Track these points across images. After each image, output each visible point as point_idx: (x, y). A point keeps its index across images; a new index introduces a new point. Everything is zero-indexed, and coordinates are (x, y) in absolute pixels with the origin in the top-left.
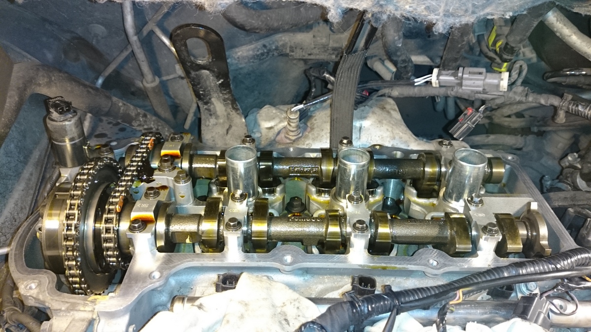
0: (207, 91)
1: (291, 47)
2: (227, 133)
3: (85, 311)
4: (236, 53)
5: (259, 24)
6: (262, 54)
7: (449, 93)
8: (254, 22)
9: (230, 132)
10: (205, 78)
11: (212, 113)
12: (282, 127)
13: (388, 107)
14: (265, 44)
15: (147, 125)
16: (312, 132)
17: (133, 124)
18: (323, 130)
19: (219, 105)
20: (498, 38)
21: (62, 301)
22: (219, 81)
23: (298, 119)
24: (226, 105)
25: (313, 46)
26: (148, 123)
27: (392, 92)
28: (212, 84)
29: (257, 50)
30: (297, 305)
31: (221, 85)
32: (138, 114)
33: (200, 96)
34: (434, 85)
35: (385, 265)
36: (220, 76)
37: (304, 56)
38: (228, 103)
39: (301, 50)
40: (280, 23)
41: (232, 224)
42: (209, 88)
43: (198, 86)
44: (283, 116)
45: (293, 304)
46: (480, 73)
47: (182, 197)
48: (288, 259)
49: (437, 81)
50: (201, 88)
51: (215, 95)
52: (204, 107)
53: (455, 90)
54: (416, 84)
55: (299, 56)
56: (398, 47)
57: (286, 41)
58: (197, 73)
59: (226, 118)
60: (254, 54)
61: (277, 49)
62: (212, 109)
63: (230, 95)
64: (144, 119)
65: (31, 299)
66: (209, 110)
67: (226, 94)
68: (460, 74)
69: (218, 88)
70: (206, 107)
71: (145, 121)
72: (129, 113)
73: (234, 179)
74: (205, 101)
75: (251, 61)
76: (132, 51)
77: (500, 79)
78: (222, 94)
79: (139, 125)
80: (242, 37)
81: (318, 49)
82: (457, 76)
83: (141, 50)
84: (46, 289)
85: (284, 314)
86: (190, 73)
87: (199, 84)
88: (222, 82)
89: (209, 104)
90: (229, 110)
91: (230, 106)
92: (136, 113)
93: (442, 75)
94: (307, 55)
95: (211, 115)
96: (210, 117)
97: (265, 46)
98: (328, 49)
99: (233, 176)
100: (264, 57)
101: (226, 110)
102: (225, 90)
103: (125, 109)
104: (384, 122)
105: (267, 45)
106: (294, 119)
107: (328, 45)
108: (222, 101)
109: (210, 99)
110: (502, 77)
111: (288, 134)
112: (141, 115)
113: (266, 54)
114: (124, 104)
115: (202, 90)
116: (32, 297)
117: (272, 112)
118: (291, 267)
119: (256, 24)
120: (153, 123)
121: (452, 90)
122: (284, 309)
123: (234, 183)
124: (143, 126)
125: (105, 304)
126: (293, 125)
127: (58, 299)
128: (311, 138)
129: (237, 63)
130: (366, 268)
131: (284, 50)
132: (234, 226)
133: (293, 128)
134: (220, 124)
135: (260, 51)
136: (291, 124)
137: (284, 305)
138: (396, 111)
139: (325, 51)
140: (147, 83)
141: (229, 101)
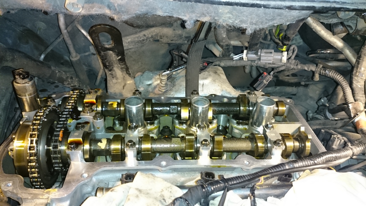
0: (111, 63)
1: (161, 36)
2: (123, 88)
3: (43, 198)
4: (127, 39)
5: (142, 23)
6: (143, 40)
7: (253, 64)
8: (138, 22)
9: (125, 88)
10: (110, 55)
11: (113, 76)
12: (156, 84)
13: (218, 72)
14: (145, 34)
15: (73, 84)
16: (175, 87)
17: (65, 83)
18: (181, 86)
19: (118, 72)
20: (280, 32)
21: (29, 193)
22: (118, 57)
23: (166, 80)
24: (122, 71)
25: (174, 36)
26: (74, 83)
27: (221, 63)
28: (114, 59)
29: (140, 37)
30: (170, 190)
31: (120, 60)
32: (67, 78)
33: (107, 67)
34: (244, 60)
35: (220, 165)
36: (119, 55)
37: (169, 41)
38: (124, 70)
39: (167, 38)
40: (154, 23)
41: (130, 144)
42: (112, 62)
43: (105, 60)
44: (157, 78)
45: (167, 190)
46: (271, 53)
47: (98, 128)
48: (164, 163)
49: (246, 57)
50: (107, 61)
51: (116, 65)
52: (109, 72)
53: (256, 62)
54: (234, 59)
55: (166, 41)
56: (224, 37)
57: (158, 33)
58: (105, 53)
59: (123, 79)
60: (138, 40)
61: (152, 37)
62: (114, 74)
63: (125, 65)
64: (71, 80)
65: (8, 193)
66: (112, 75)
67: (122, 65)
68: (259, 54)
69: (118, 61)
70: (110, 72)
71: (72, 82)
72: (62, 77)
73: (130, 117)
74: (109, 69)
75: (137, 44)
76: (63, 38)
77: (282, 56)
78: (120, 65)
79: (68, 84)
80: (131, 30)
81: (177, 37)
82: (258, 54)
83: (69, 38)
84: (18, 186)
85: (162, 196)
86: (101, 53)
87: (106, 59)
88: (120, 58)
89: (112, 71)
90: (124, 74)
91: (125, 72)
92: (66, 76)
93: (249, 54)
94: (170, 41)
95: (113, 77)
96: (112, 79)
97: (145, 35)
98: (182, 37)
99: (129, 115)
100: (145, 42)
101: (122, 74)
102: (122, 63)
103: (60, 74)
104: (217, 81)
105: (146, 34)
106: (164, 80)
107: (182, 35)
108: (120, 69)
109: (113, 68)
110: (283, 55)
111: (161, 89)
112: (69, 78)
113: (146, 40)
114: (59, 72)
115: (108, 62)
116: (9, 191)
117: (150, 75)
118: (165, 168)
119: (140, 23)
120: (76, 82)
121: (255, 62)
122: (163, 193)
123: (129, 119)
124: (71, 84)
125: (55, 194)
126: (163, 83)
127: (26, 192)
128: (174, 91)
129: (128, 46)
130: (209, 167)
131: (156, 38)
132: (131, 145)
133: (164, 85)
134: (119, 83)
135: (142, 38)
136: (162, 82)
137: (163, 191)
138: (223, 74)
139: (181, 39)
140: (72, 58)
141: (124, 69)
